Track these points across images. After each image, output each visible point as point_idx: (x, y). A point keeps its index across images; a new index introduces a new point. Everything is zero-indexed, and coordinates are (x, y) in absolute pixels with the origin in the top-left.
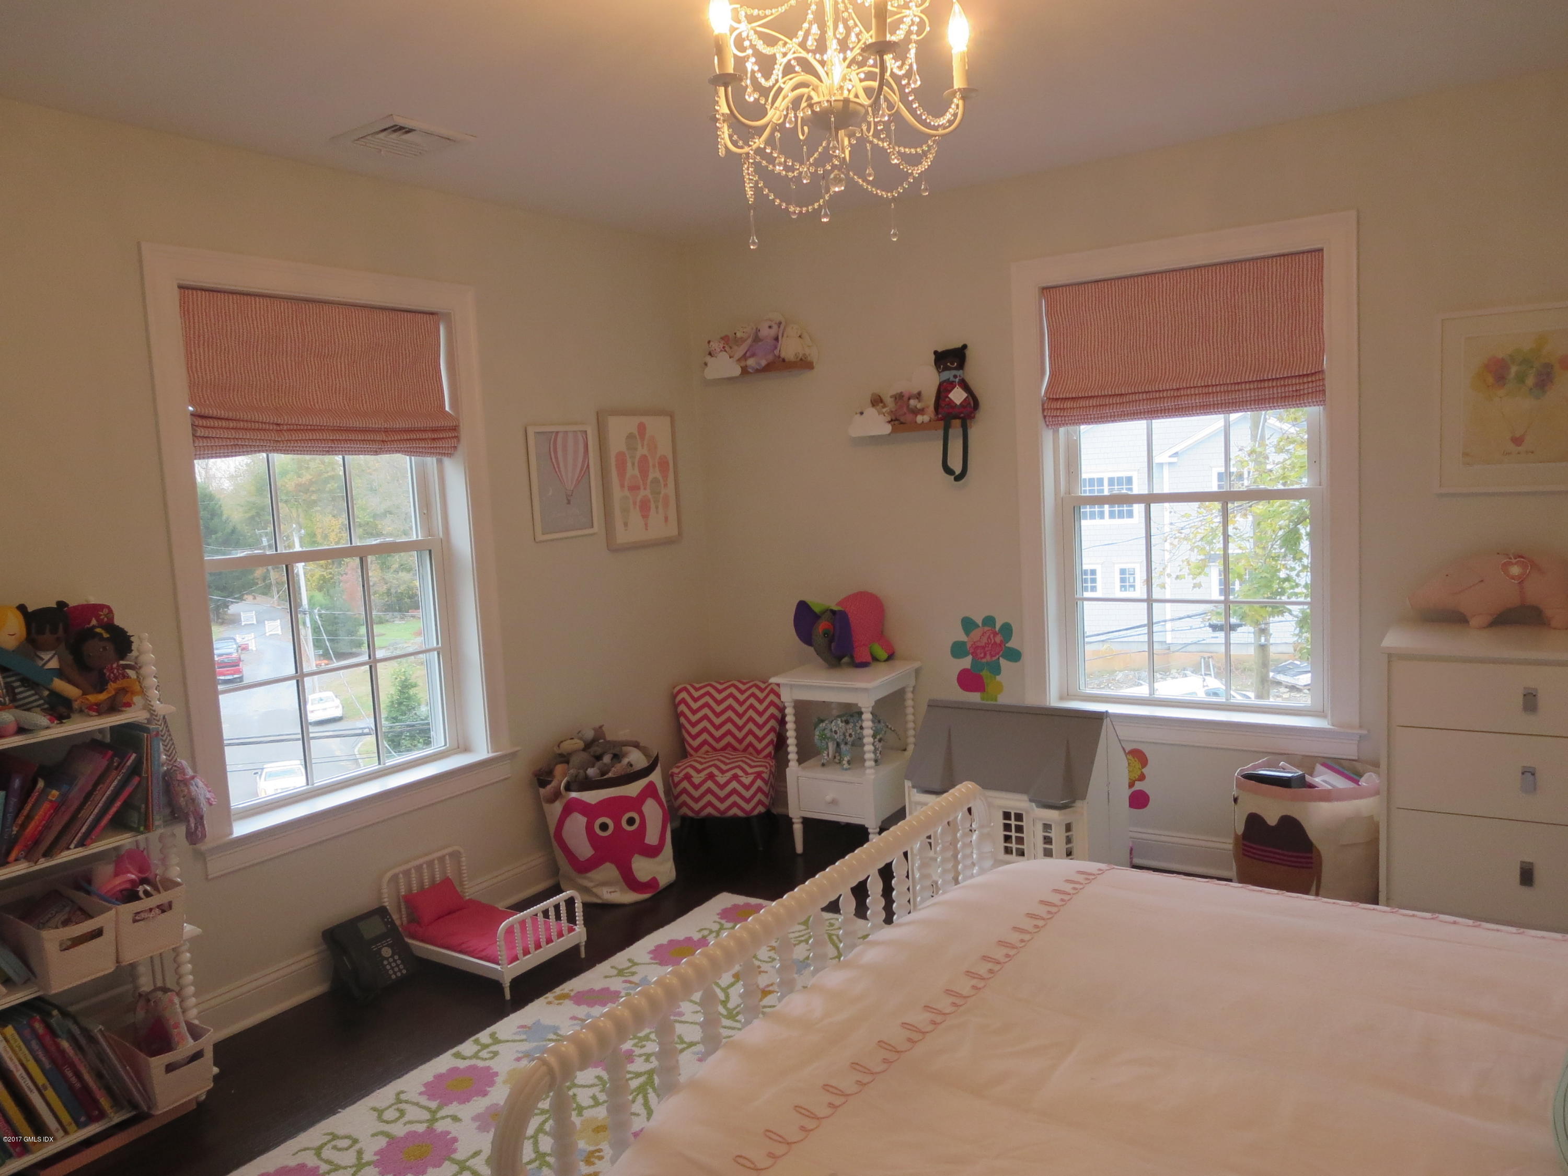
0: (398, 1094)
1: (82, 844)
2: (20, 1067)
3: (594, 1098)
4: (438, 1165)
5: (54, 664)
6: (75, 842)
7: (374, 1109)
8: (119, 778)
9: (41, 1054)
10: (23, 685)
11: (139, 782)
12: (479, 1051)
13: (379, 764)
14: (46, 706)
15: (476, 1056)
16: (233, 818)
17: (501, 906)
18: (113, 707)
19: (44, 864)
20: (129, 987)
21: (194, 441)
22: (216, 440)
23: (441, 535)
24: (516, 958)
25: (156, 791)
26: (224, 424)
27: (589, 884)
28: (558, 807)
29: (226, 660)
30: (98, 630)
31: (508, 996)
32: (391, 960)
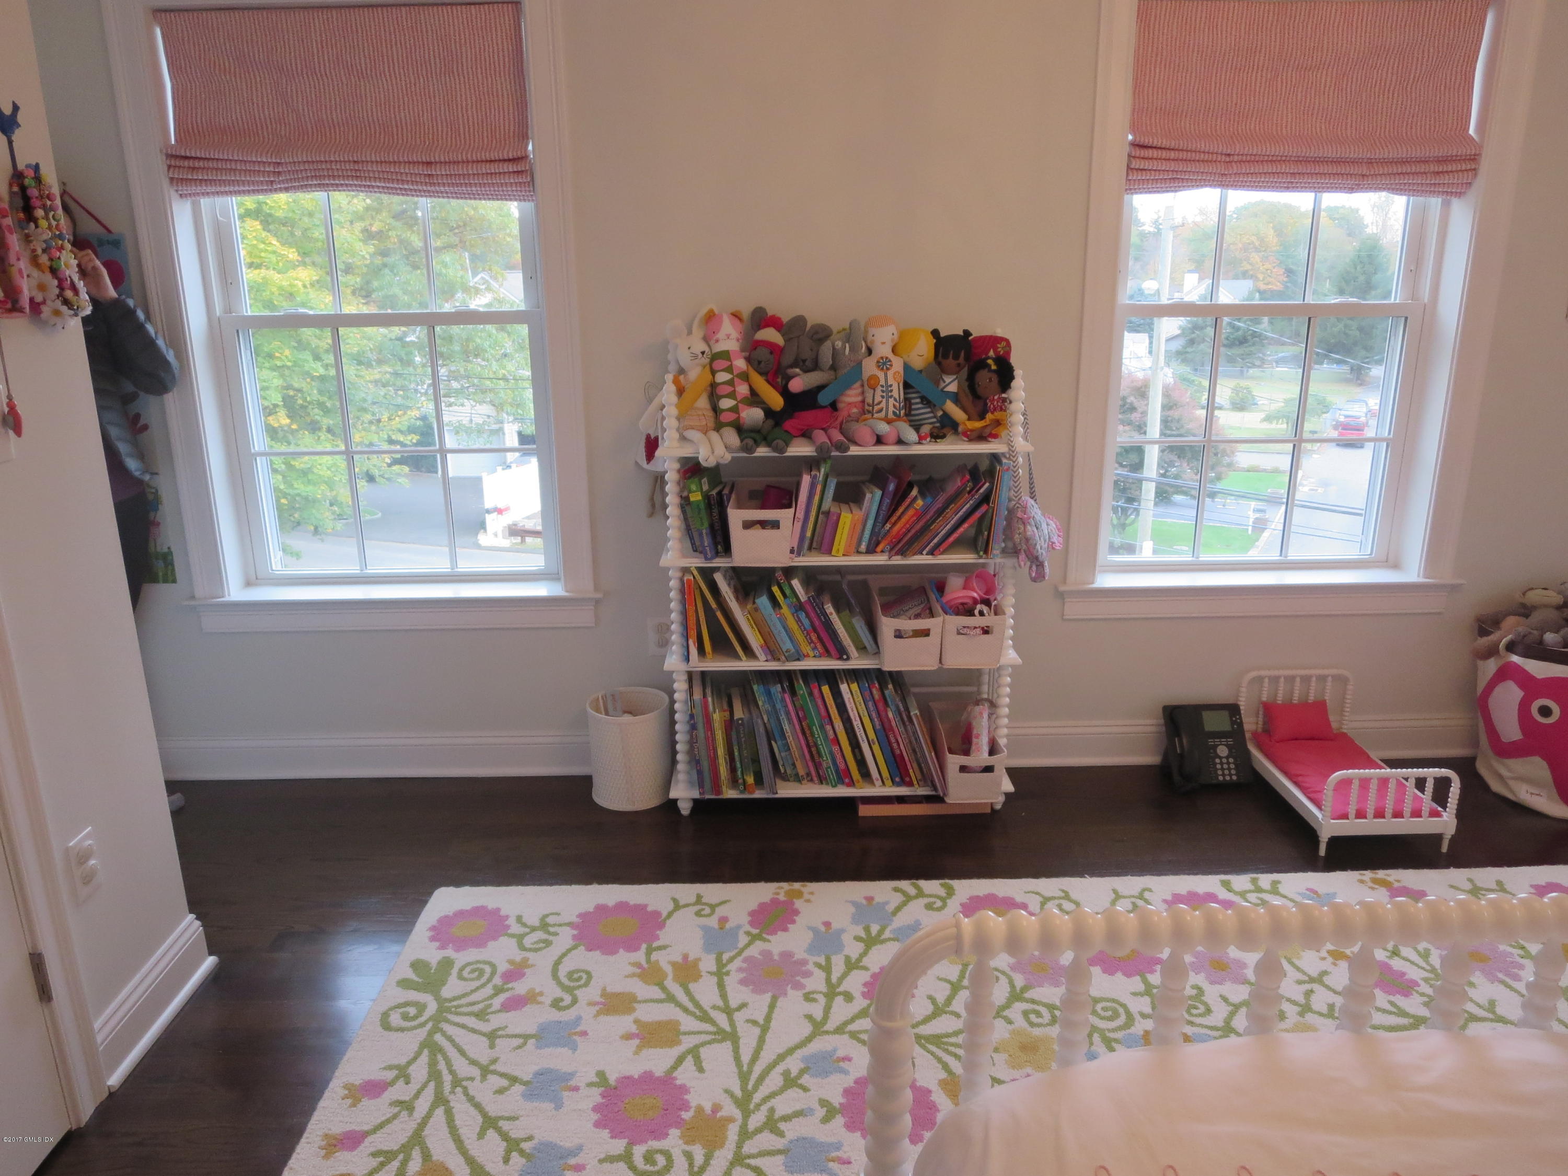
0: (1144, 890)
1: (931, 553)
2: (858, 719)
3: (1331, 1007)
4: (1128, 975)
5: (953, 388)
6: (927, 549)
7: (1115, 891)
8: (971, 502)
9: (874, 715)
10: (922, 403)
11: (987, 511)
12: (1250, 891)
13: (1281, 555)
14: (938, 425)
15: (1243, 894)
16: (1097, 568)
17: (1374, 755)
18: (981, 437)
19: (898, 561)
20: (974, 689)
21: (1128, 174)
22: (1153, 173)
23: (1426, 301)
24: (1345, 816)
25: (1000, 523)
26: (1164, 154)
27: (1504, 772)
28: (1490, 667)
29: (1352, 423)
30: (990, 361)
31: (1322, 851)
32: (1224, 760)
